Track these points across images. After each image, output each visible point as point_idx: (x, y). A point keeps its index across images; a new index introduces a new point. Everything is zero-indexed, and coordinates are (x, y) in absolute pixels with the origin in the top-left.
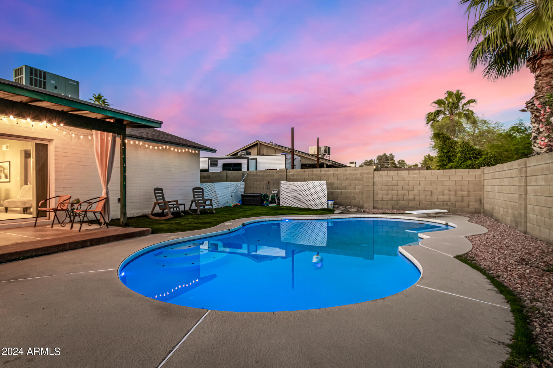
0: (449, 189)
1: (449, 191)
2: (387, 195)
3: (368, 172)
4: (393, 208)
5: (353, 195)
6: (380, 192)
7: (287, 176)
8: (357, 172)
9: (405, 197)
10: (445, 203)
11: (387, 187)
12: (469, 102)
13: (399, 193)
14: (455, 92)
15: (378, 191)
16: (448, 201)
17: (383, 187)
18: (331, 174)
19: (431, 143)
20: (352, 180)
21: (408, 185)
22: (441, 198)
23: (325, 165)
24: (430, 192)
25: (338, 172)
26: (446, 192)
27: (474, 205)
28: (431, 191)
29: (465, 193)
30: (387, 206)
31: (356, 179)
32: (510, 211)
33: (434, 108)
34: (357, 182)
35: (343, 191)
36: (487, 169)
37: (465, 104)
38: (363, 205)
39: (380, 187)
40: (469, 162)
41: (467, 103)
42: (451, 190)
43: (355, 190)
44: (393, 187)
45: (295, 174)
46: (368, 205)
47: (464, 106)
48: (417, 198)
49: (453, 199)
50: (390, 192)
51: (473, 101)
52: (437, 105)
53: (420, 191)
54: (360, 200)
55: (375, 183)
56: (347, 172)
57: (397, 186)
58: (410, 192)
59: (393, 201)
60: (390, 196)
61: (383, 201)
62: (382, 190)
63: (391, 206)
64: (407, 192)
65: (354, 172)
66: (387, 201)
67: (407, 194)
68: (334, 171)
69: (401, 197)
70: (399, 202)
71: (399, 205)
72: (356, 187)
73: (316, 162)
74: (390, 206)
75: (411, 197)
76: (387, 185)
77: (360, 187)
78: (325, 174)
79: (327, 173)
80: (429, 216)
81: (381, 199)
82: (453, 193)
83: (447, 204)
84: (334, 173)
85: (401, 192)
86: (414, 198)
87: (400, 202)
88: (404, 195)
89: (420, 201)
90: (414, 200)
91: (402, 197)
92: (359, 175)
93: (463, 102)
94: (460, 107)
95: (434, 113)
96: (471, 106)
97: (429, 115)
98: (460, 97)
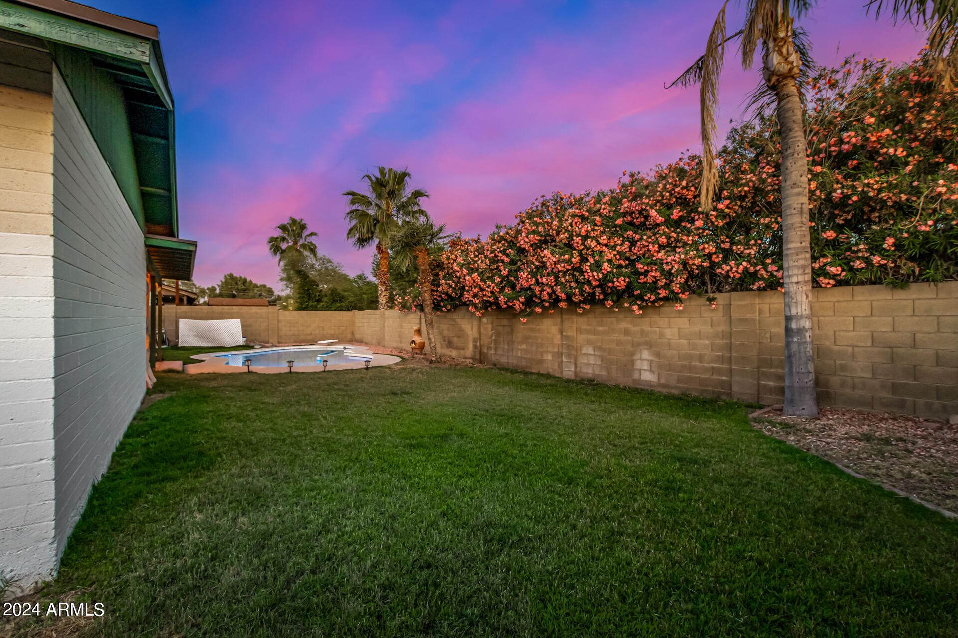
2: (290, 331)
11: (290, 324)
12: (312, 234)
14: (299, 221)
15: (283, 327)
16: (334, 334)
17: (287, 324)
18: (235, 312)
21: (307, 323)
23: (185, 299)
25: (243, 311)
26: (333, 327)
27: (349, 336)
28: (324, 327)
29: (344, 328)
30: (290, 341)
32: (375, 337)
33: (278, 233)
34: (262, 320)
36: (357, 312)
37: (308, 236)
38: (267, 339)
39: (285, 324)
40: (338, 304)
41: (310, 235)
42: (336, 326)
43: (260, 327)
48: (313, 333)
50: (293, 328)
51: (316, 234)
52: (280, 230)
53: (315, 327)
54: (264, 337)
55: (280, 321)
56: (252, 310)
58: (309, 329)
59: (295, 336)
60: (292, 333)
61: (285, 337)
62: (286, 327)
63: (293, 341)
66: (289, 336)
67: (306, 330)
68: (239, 309)
71: (300, 339)
72: (262, 324)
73: (174, 294)
75: (309, 332)
78: (227, 312)
79: (230, 310)
80: (329, 344)
83: (333, 336)
84: (239, 311)
85: (301, 328)
89: (315, 335)
91: (302, 332)
93: (306, 233)
94: (304, 238)
95: (277, 238)
96: (313, 239)
97: (273, 240)
98: (303, 227)
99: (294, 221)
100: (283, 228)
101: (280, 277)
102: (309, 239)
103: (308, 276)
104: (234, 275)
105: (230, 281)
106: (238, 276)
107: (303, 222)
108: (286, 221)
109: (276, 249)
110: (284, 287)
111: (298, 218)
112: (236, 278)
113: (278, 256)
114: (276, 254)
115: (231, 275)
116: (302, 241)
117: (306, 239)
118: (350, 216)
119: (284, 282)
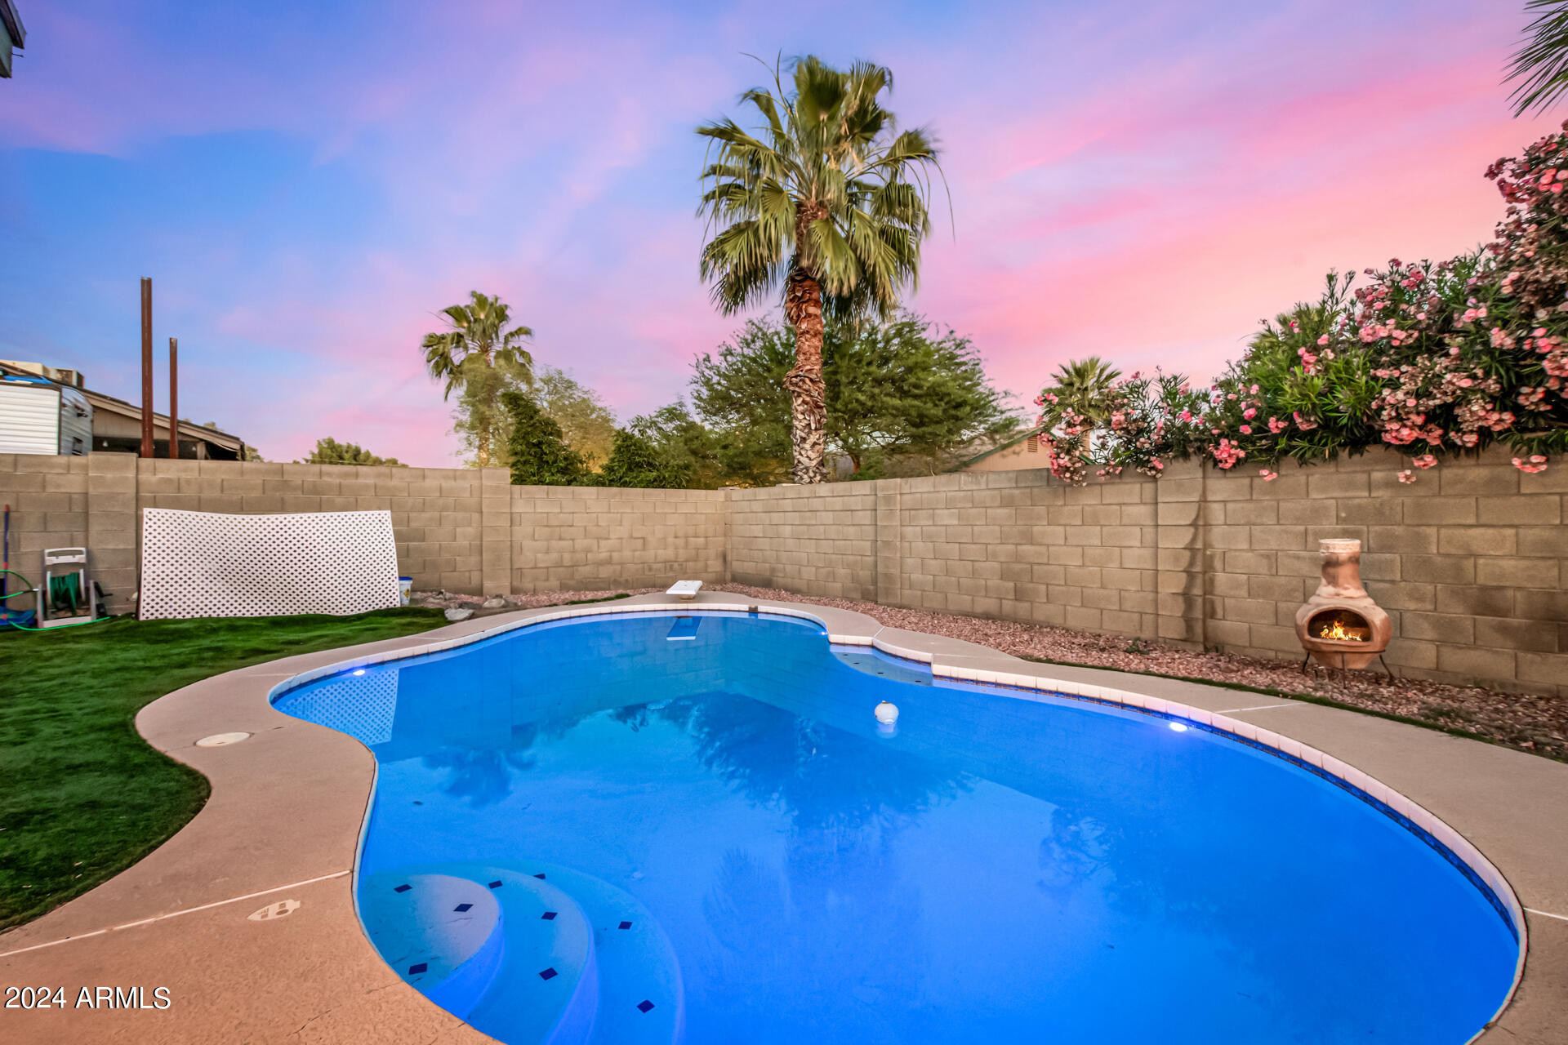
0: (675, 533)
1: (676, 537)
2: (547, 552)
3: (497, 487)
4: (564, 588)
5: (446, 556)
6: (528, 544)
7: (141, 488)
8: (460, 483)
9: (589, 555)
10: (668, 565)
11: (547, 529)
12: (520, 331)
13: (576, 547)
14: (491, 300)
15: (524, 543)
16: (673, 559)
17: (537, 529)
18: (367, 486)
19: (453, 414)
20: (444, 508)
21: (598, 525)
22: (663, 554)
24: (642, 541)
25: (395, 482)
26: (671, 540)
28: (644, 539)
30: (547, 584)
31: (458, 506)
33: (447, 326)
34: (460, 515)
35: (412, 544)
37: (512, 334)
38: (482, 585)
39: (530, 529)
41: (516, 332)
42: (679, 535)
43: (455, 540)
44: (562, 529)
45: (188, 482)
46: (497, 583)
47: (510, 339)
48: (616, 555)
49: (683, 554)
50: (554, 543)
51: (528, 332)
52: (450, 320)
53: (621, 539)
54: (470, 571)
55: (517, 518)
56: (427, 481)
57: (572, 526)
58: (603, 543)
59: (561, 569)
60: (554, 556)
61: (535, 570)
62: (535, 540)
63: (558, 583)
64: (595, 542)
65: (451, 483)
66: (547, 568)
67: (595, 548)
68: (379, 475)
69: (580, 556)
70: (577, 570)
71: (577, 577)
72: (458, 530)
74: (555, 583)
75: (604, 555)
76: (547, 526)
77: (470, 529)
78: (340, 484)
79: (351, 481)
81: (532, 565)
82: (681, 542)
83: (671, 566)
84: (380, 482)
85: (581, 543)
86: (611, 557)
87: (580, 568)
88: (588, 550)
89: (622, 564)
90: (609, 562)
91: (584, 555)
92: (468, 495)
93: (506, 329)
94: (502, 339)
95: (443, 337)
96: (522, 342)
97: (433, 342)
98: (501, 315)
99: (482, 301)
100: (457, 314)
101: (453, 422)
102: (514, 343)
103: (537, 412)
104: (337, 442)
105: (329, 452)
106: (344, 444)
107: (500, 303)
108: (465, 301)
109: (442, 363)
110: (464, 445)
111: (490, 295)
112: (340, 446)
113: (445, 378)
114: (439, 374)
115: (330, 443)
116: (498, 346)
117: (506, 341)
118: (712, 203)
119: (463, 434)
